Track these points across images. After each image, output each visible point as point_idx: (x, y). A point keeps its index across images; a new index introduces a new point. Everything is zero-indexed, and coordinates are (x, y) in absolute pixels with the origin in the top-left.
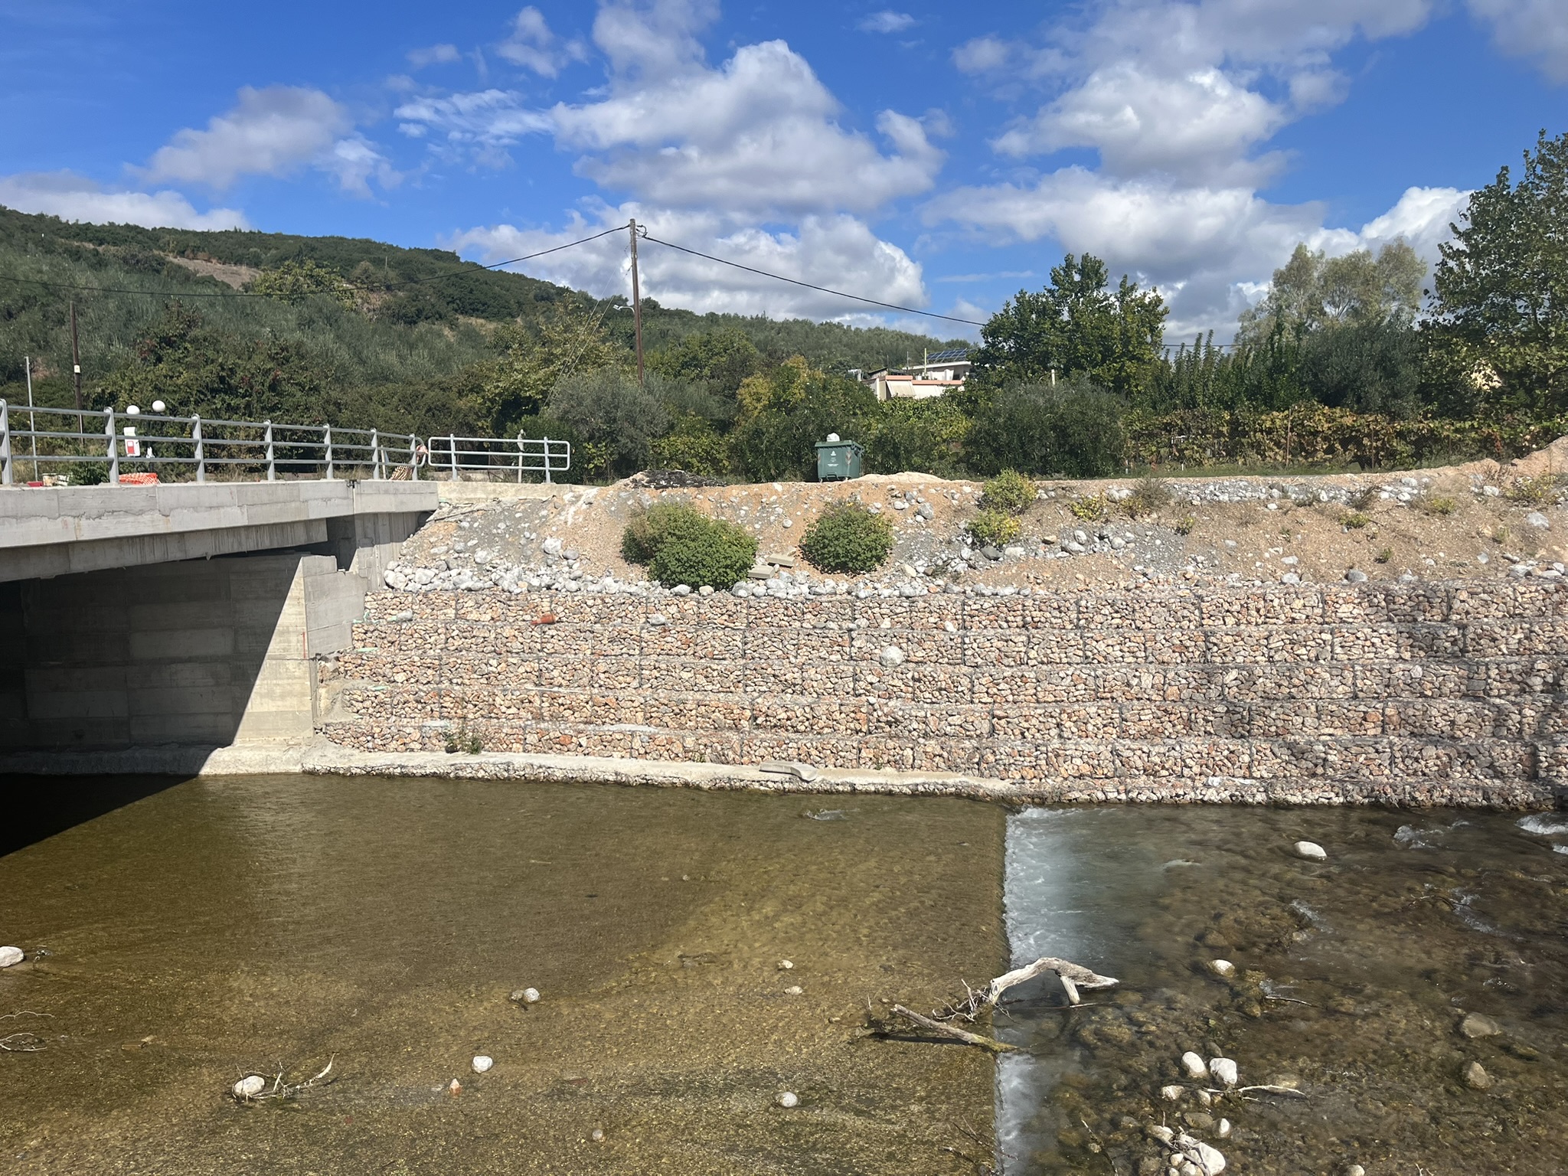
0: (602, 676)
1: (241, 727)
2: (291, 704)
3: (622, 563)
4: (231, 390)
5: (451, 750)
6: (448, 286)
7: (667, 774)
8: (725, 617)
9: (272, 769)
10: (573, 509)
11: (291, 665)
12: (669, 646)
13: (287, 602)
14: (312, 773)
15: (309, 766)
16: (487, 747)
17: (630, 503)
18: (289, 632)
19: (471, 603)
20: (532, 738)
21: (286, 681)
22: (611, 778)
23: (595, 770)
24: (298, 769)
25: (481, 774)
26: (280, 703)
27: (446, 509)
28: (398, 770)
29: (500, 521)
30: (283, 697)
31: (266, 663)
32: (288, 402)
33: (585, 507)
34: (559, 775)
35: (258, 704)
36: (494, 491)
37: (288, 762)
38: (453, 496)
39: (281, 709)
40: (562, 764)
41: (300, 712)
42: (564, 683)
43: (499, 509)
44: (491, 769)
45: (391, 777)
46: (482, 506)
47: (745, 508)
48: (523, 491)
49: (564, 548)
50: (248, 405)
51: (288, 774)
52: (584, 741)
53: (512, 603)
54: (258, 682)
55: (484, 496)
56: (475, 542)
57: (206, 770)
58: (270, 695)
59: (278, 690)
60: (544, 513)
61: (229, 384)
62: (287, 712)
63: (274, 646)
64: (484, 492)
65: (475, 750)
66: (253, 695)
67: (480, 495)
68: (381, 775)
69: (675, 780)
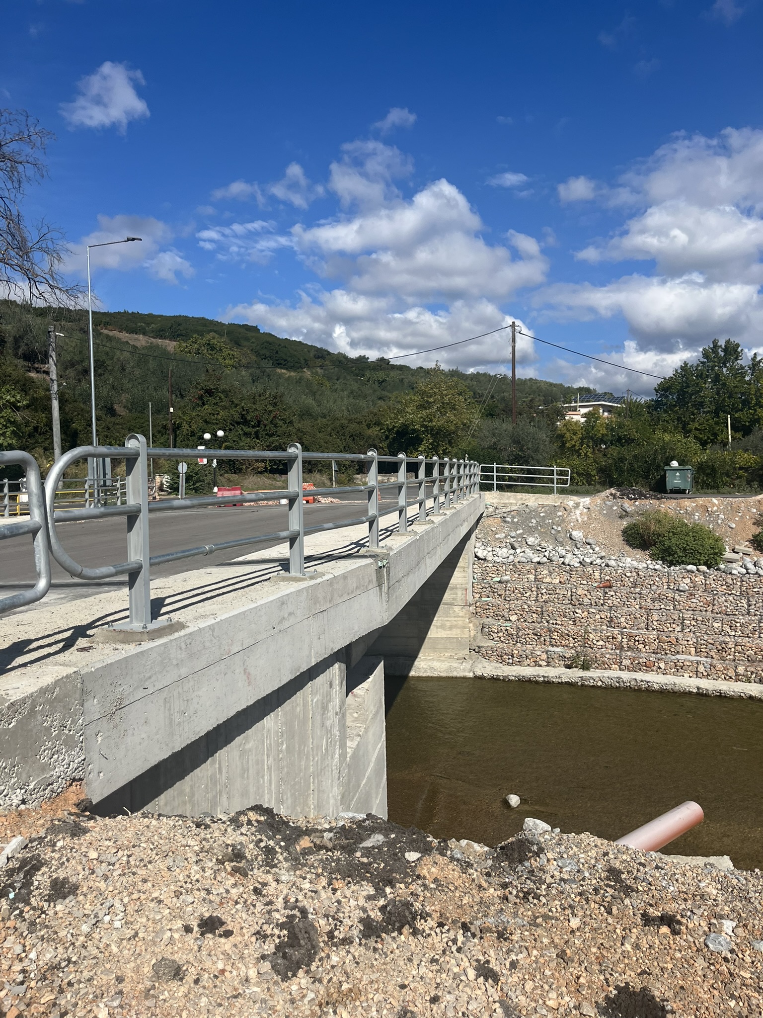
0: (655, 623)
1: (423, 647)
2: (455, 633)
3: (627, 548)
4: (246, 422)
5: (568, 667)
6: (262, 348)
7: (736, 690)
8: (724, 587)
9: (455, 674)
10: (578, 512)
11: (457, 609)
12: (694, 605)
13: (456, 569)
14: (481, 678)
15: (479, 673)
16: (594, 666)
17: (615, 508)
18: (457, 588)
19: (546, 572)
20: (626, 662)
21: (453, 619)
22: (695, 691)
23: (682, 685)
24: (471, 675)
25: (600, 684)
26: (448, 632)
27: (491, 509)
28: (542, 679)
29: (532, 518)
30: (451, 628)
31: (441, 607)
32: (280, 431)
33: (585, 510)
34: (656, 687)
35: (434, 632)
36: (522, 499)
37: (464, 670)
38: (495, 501)
39: (449, 636)
40: (657, 679)
41: (461, 638)
42: (628, 626)
43: (528, 510)
44: (607, 681)
45: (537, 682)
46: (515, 508)
47: (697, 514)
48: (540, 499)
49: (586, 537)
50: (257, 433)
51: (465, 678)
52: (662, 665)
53: (574, 573)
54: (435, 619)
55: (515, 502)
56: (521, 531)
57: (412, 673)
58: (443, 627)
59: (448, 624)
60: (560, 514)
61: (246, 419)
62: (453, 638)
63: (447, 596)
64: (515, 499)
65: (585, 667)
66: (432, 627)
67: (512, 501)
68: (529, 681)
69: (742, 694)
